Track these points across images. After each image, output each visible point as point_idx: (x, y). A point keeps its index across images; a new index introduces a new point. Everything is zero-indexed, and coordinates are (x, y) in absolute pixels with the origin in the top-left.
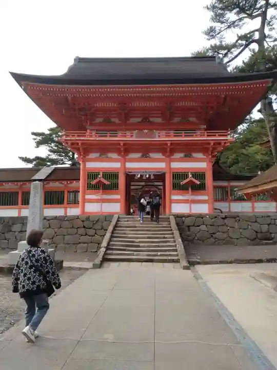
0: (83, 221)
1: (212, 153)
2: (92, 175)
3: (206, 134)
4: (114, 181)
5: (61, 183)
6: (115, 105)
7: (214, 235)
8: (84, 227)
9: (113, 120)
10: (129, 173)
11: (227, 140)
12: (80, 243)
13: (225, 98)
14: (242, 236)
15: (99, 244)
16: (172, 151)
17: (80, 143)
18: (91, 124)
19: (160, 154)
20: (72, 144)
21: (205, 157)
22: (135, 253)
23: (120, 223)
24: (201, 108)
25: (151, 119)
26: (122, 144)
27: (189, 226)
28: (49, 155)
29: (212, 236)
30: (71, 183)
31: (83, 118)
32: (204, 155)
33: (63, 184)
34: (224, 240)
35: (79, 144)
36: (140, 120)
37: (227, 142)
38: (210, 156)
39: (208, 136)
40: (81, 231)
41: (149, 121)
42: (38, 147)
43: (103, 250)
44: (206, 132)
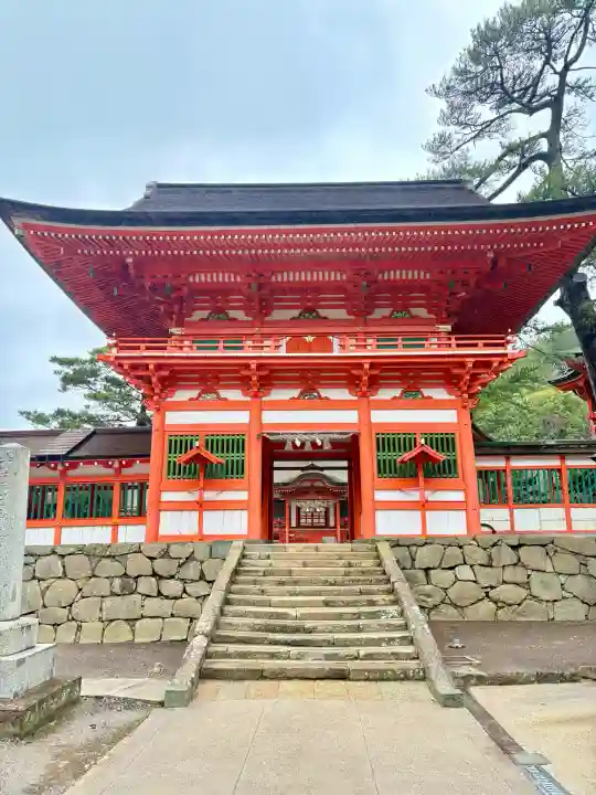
0: (152, 559)
1: (469, 387)
2: (179, 443)
3: (453, 342)
4: (235, 456)
5: (107, 466)
6: (239, 279)
7: (492, 593)
8: (154, 574)
9: (232, 314)
10: (271, 438)
11: (506, 355)
12: (142, 617)
13: (495, 262)
14: (567, 595)
15: (192, 620)
16: (374, 383)
17: (152, 364)
18: (180, 324)
19: (346, 391)
20: (134, 367)
21: (453, 397)
22: (294, 650)
23: (249, 565)
24: (440, 284)
25: (323, 312)
26: (253, 367)
27: (427, 570)
28: (88, 407)
29: (487, 593)
30: (129, 465)
31: (162, 309)
32: (450, 394)
33: (111, 467)
34: (519, 605)
35: (151, 367)
36: (296, 313)
37: (506, 359)
38: (466, 396)
39: (458, 345)
40: (147, 585)
41: (319, 316)
42: (65, 389)
43: (199, 642)
44: (453, 337)
